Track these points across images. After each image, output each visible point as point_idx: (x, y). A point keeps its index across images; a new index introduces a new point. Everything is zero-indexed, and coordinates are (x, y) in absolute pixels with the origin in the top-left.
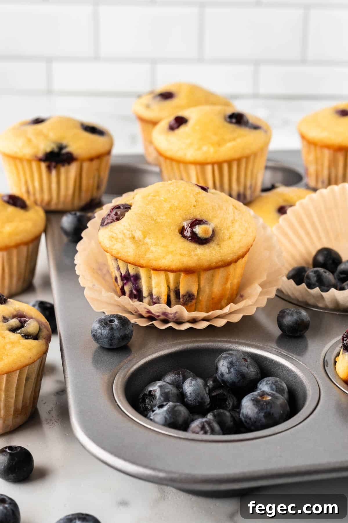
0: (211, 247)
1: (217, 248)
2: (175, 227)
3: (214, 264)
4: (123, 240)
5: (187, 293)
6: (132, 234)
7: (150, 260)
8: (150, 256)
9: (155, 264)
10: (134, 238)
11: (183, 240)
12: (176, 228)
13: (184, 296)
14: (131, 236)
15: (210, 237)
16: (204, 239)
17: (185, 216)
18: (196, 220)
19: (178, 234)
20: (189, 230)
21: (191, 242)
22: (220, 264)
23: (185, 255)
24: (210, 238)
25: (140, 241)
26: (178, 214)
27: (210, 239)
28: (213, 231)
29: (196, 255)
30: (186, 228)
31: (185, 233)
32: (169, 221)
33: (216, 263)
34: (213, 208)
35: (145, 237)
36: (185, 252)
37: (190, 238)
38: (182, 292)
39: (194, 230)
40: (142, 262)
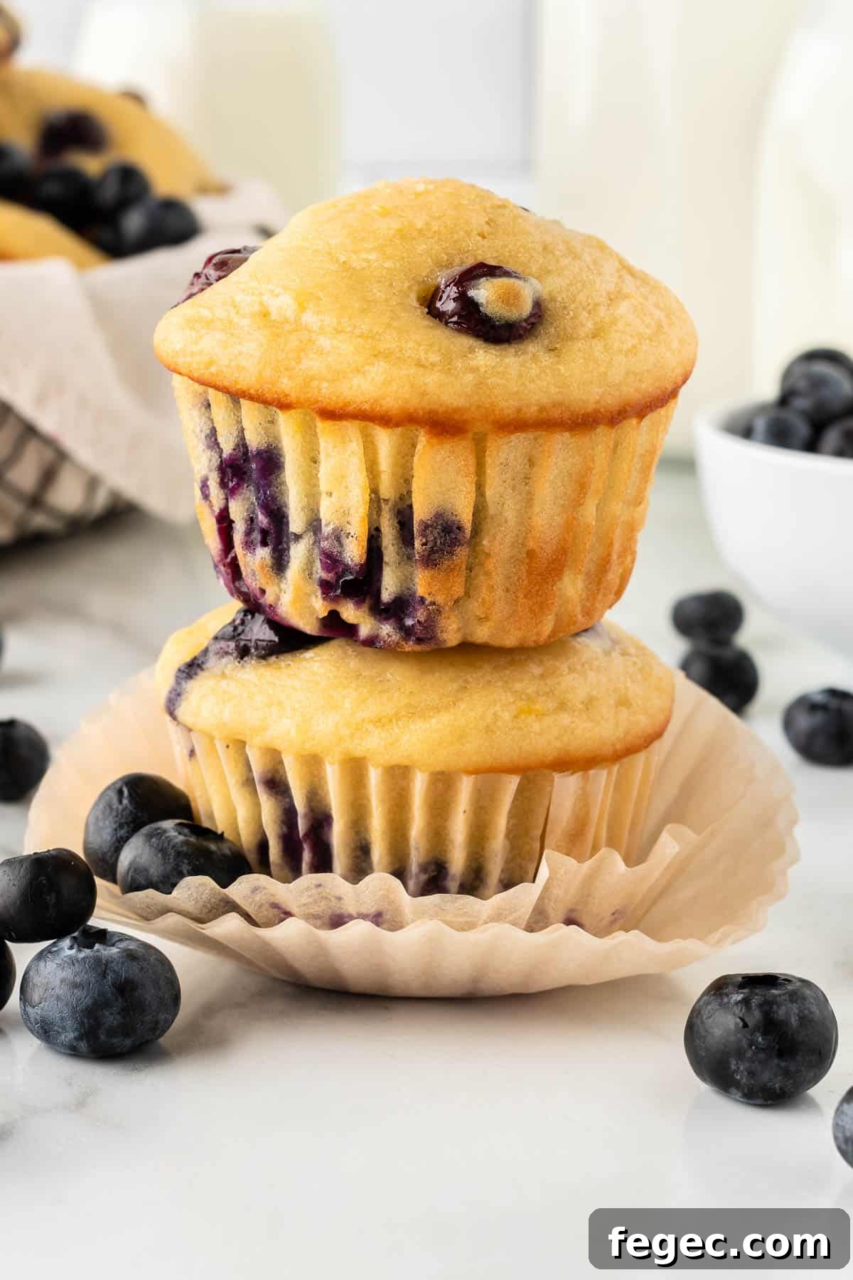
0: (525, 353)
1: (546, 359)
2: (407, 284)
3: (532, 412)
4: (230, 322)
5: (439, 516)
6: (261, 303)
7: (312, 379)
8: (312, 364)
9: (328, 393)
10: (265, 314)
11: (429, 322)
12: (410, 288)
13: (426, 526)
14: (257, 308)
15: (526, 320)
16: (503, 322)
17: (446, 258)
18: (482, 265)
19: (416, 304)
20: (453, 291)
21: (459, 331)
22: (556, 413)
23: (433, 365)
24: (524, 324)
25: (286, 321)
26: (422, 247)
27: (525, 329)
28: (538, 304)
29: (475, 370)
30: (442, 287)
31: (438, 304)
32: (388, 264)
33: (542, 409)
34: (545, 248)
35: (302, 308)
36: (434, 358)
37: (455, 319)
38: (421, 512)
39: (471, 293)
40: (287, 386)
